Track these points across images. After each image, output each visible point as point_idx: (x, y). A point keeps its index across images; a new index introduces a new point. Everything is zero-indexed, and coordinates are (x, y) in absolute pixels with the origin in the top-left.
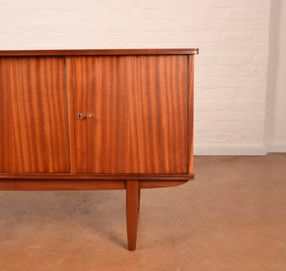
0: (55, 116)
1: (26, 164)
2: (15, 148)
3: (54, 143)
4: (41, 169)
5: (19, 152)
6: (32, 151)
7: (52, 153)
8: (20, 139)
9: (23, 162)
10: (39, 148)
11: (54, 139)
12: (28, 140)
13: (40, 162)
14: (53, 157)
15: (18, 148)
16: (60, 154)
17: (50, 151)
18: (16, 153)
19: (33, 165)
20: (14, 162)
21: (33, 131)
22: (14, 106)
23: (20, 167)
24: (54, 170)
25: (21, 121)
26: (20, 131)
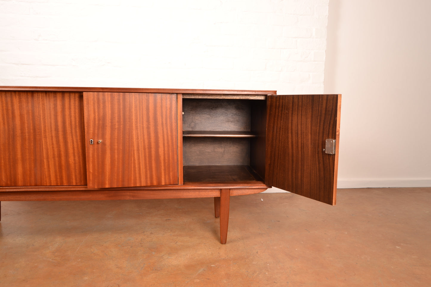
0: (168, 140)
1: (143, 179)
2: (135, 167)
3: (166, 161)
4: (155, 183)
5: (137, 170)
6: (148, 168)
7: (165, 170)
8: (139, 159)
9: (140, 177)
10: (154, 165)
11: (166, 158)
12: (145, 160)
13: (154, 177)
14: (165, 173)
15: (137, 166)
16: (171, 169)
17: (163, 168)
18: (135, 170)
19: (149, 179)
20: (132, 178)
21: (150, 152)
22: (134, 132)
23: (138, 181)
24: (165, 182)
25: (140, 145)
26: (138, 153)
